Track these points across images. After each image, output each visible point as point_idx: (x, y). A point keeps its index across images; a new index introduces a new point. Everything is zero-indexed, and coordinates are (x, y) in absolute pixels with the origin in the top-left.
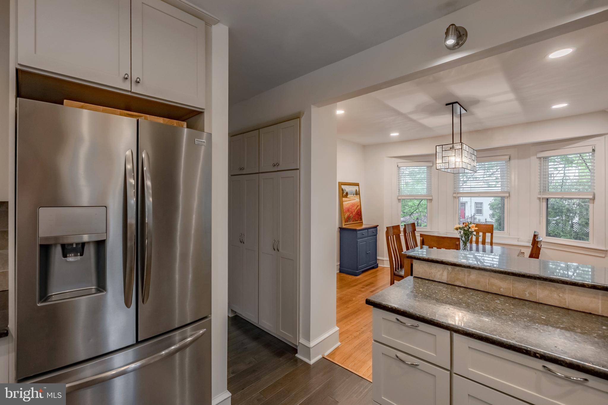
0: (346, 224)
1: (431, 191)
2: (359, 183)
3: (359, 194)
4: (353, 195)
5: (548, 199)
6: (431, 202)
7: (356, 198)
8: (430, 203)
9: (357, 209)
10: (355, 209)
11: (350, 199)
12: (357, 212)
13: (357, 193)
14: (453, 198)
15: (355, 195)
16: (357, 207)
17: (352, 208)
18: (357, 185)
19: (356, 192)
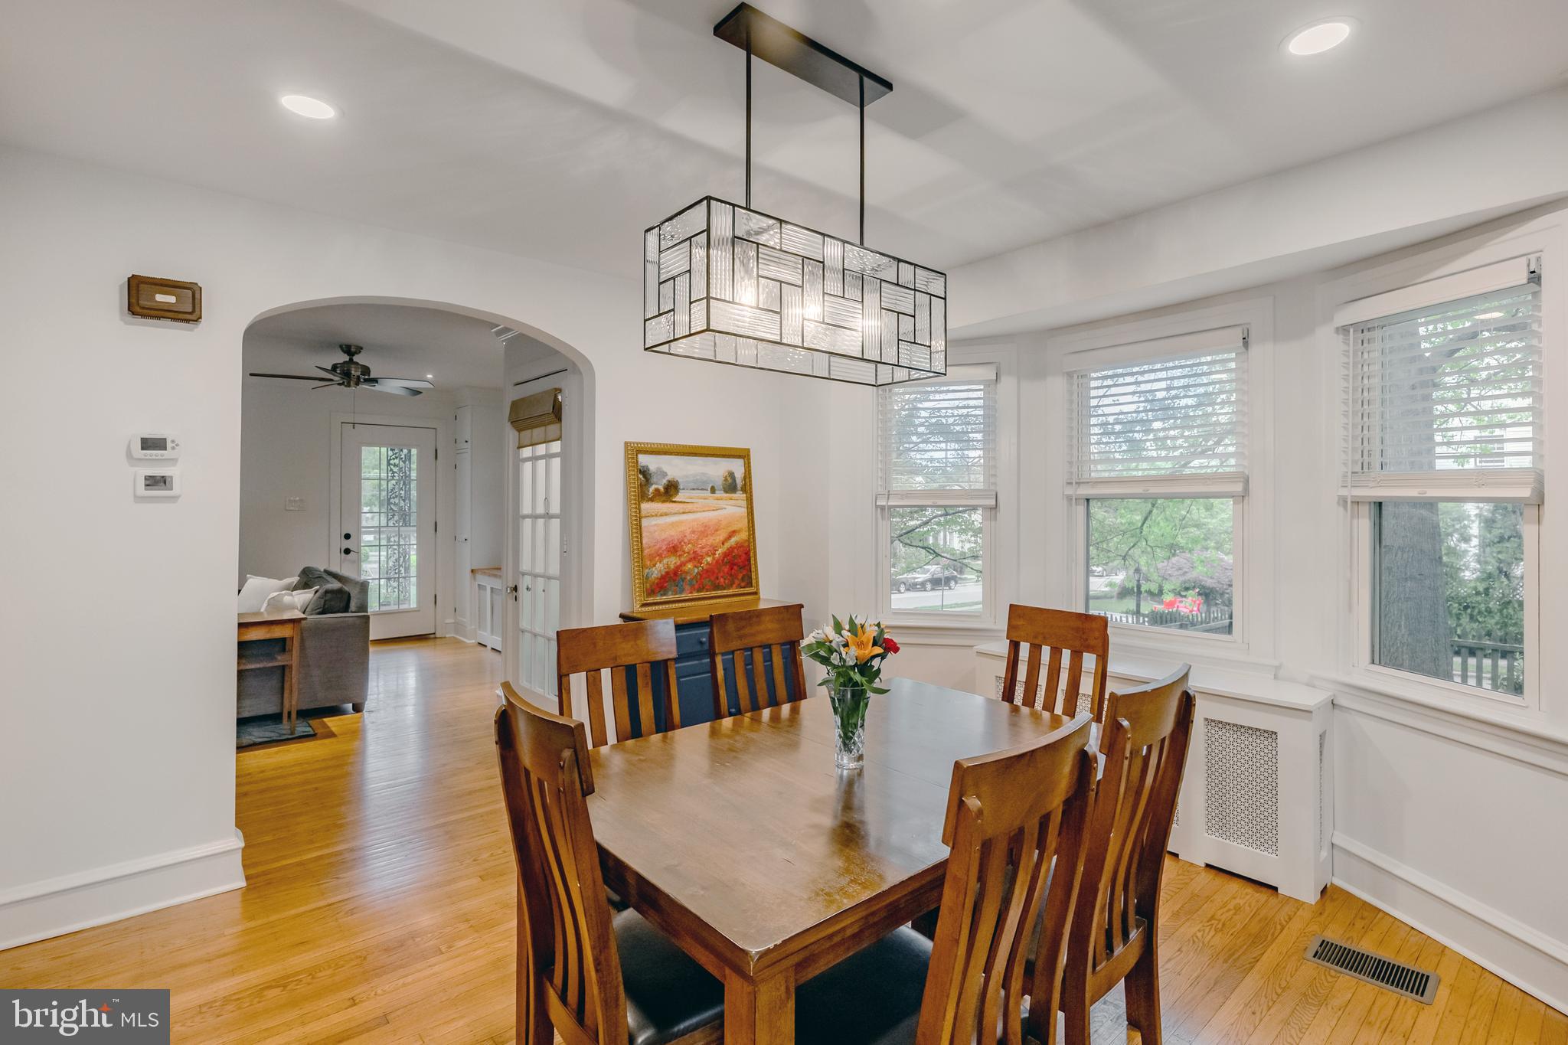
0: (651, 600)
1: (995, 475)
2: (748, 450)
3: (747, 488)
4: (708, 494)
5: (1380, 504)
6: (996, 519)
7: (725, 502)
8: (993, 523)
9: (727, 545)
10: (718, 545)
11: (689, 507)
12: (726, 555)
13: (737, 486)
14: (1065, 502)
15: (720, 494)
16: (729, 537)
17: (698, 539)
18: (743, 455)
19: (726, 480)
